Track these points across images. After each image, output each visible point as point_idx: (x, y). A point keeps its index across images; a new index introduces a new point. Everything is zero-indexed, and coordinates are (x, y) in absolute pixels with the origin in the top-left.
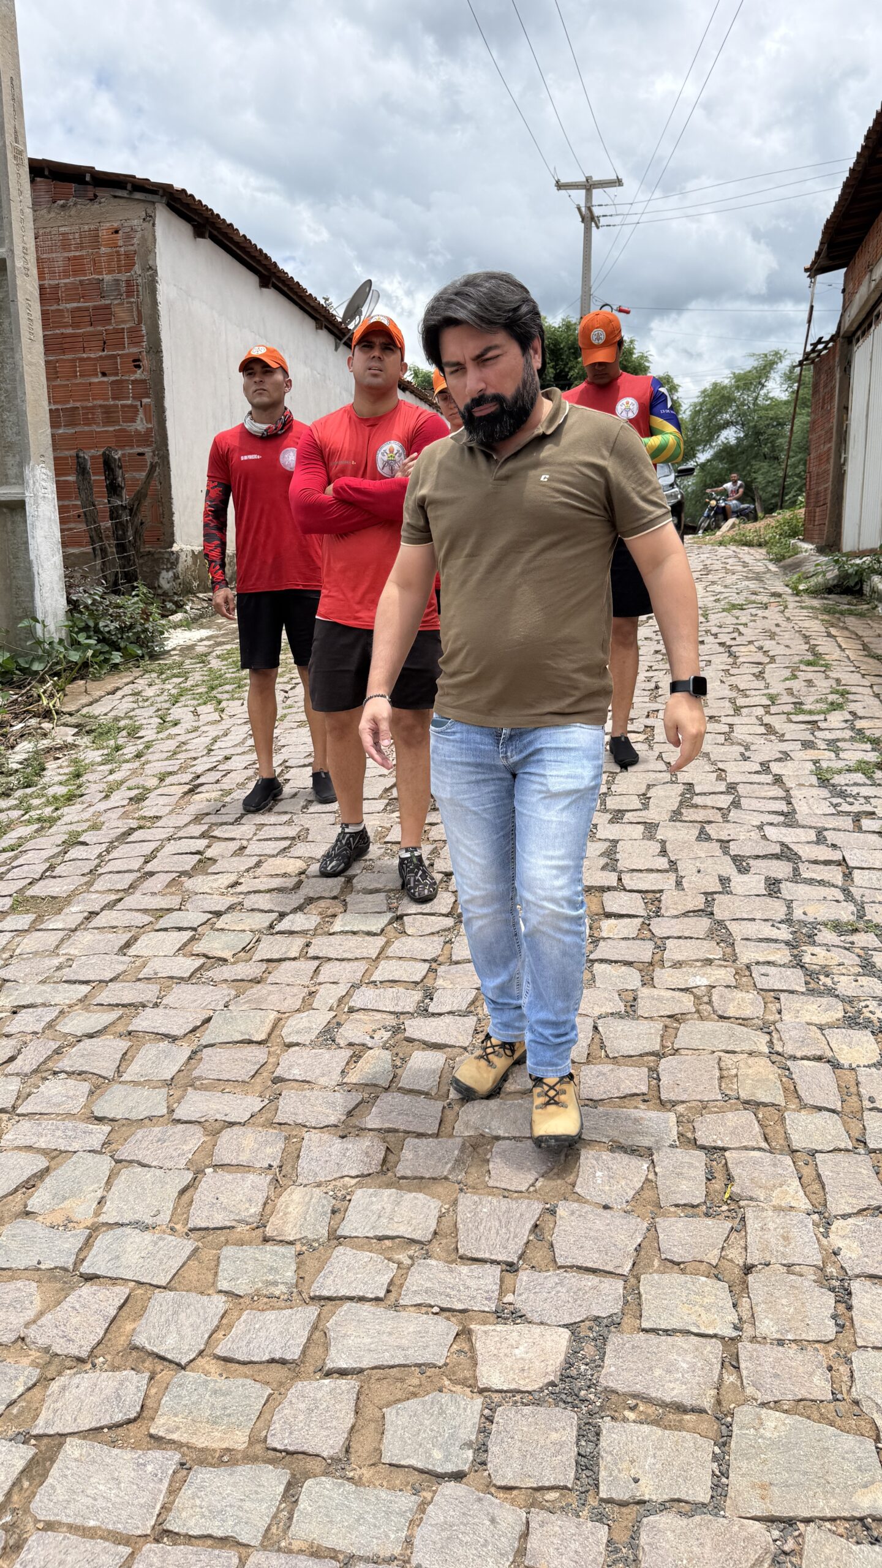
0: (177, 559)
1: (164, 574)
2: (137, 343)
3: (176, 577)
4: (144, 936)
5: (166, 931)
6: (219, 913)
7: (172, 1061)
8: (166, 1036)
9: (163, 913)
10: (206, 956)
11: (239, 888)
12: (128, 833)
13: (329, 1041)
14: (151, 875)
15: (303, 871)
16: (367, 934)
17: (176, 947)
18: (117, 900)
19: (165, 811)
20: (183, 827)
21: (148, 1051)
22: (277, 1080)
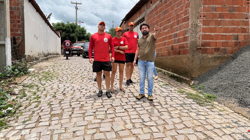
0: (26, 56)
1: (23, 59)
2: (19, 18)
3: (25, 59)
4: (85, 117)
5: (88, 116)
6: (95, 112)
7: (113, 135)
8: (108, 131)
9: (84, 114)
10: (100, 119)
11: (94, 108)
12: (60, 102)
13: (135, 128)
14: (74, 108)
15: (102, 105)
16: (123, 112)
17: (93, 118)
18: (72, 113)
19: (63, 98)
20: (71, 100)
21: (108, 134)
22: (134, 134)
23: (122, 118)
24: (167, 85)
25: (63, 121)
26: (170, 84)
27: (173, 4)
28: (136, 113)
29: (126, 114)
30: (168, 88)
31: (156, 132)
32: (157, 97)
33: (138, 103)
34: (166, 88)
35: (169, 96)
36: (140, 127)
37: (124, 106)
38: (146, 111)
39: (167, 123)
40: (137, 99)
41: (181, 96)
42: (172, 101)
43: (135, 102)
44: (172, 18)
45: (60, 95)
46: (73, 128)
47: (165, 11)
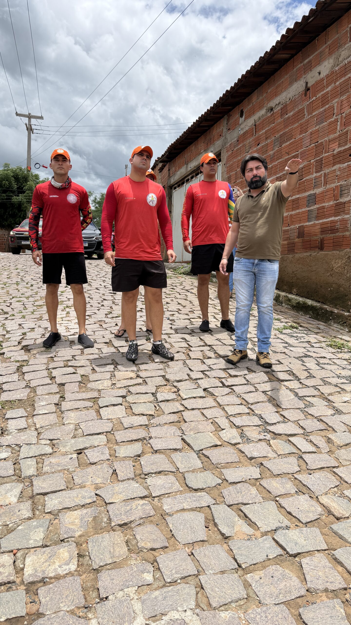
4: (100, 409)
5: (107, 406)
6: (124, 397)
7: (193, 459)
8: (176, 450)
9: (95, 400)
10: (144, 415)
11: (118, 385)
12: (19, 369)
13: (249, 440)
14: (63, 385)
15: (138, 376)
16: (201, 397)
17: (124, 412)
18: (61, 397)
19: (26, 358)
20: (48, 364)
21: (176, 457)
22: (251, 459)
23: (205, 411)
24: (293, 327)
25: (39, 421)
26: (301, 326)
27: (307, 117)
28: (238, 401)
29: (210, 402)
30: (299, 335)
31: (309, 453)
32: (281, 357)
33: (233, 372)
34: (295, 335)
35: (309, 356)
36: (262, 437)
37: (198, 381)
38: (263, 395)
39: (330, 427)
40: (229, 362)
41: (340, 355)
42: (323, 368)
43: (224, 370)
44: (302, 153)
45: (13, 349)
46: (73, 441)
47: (281, 136)
